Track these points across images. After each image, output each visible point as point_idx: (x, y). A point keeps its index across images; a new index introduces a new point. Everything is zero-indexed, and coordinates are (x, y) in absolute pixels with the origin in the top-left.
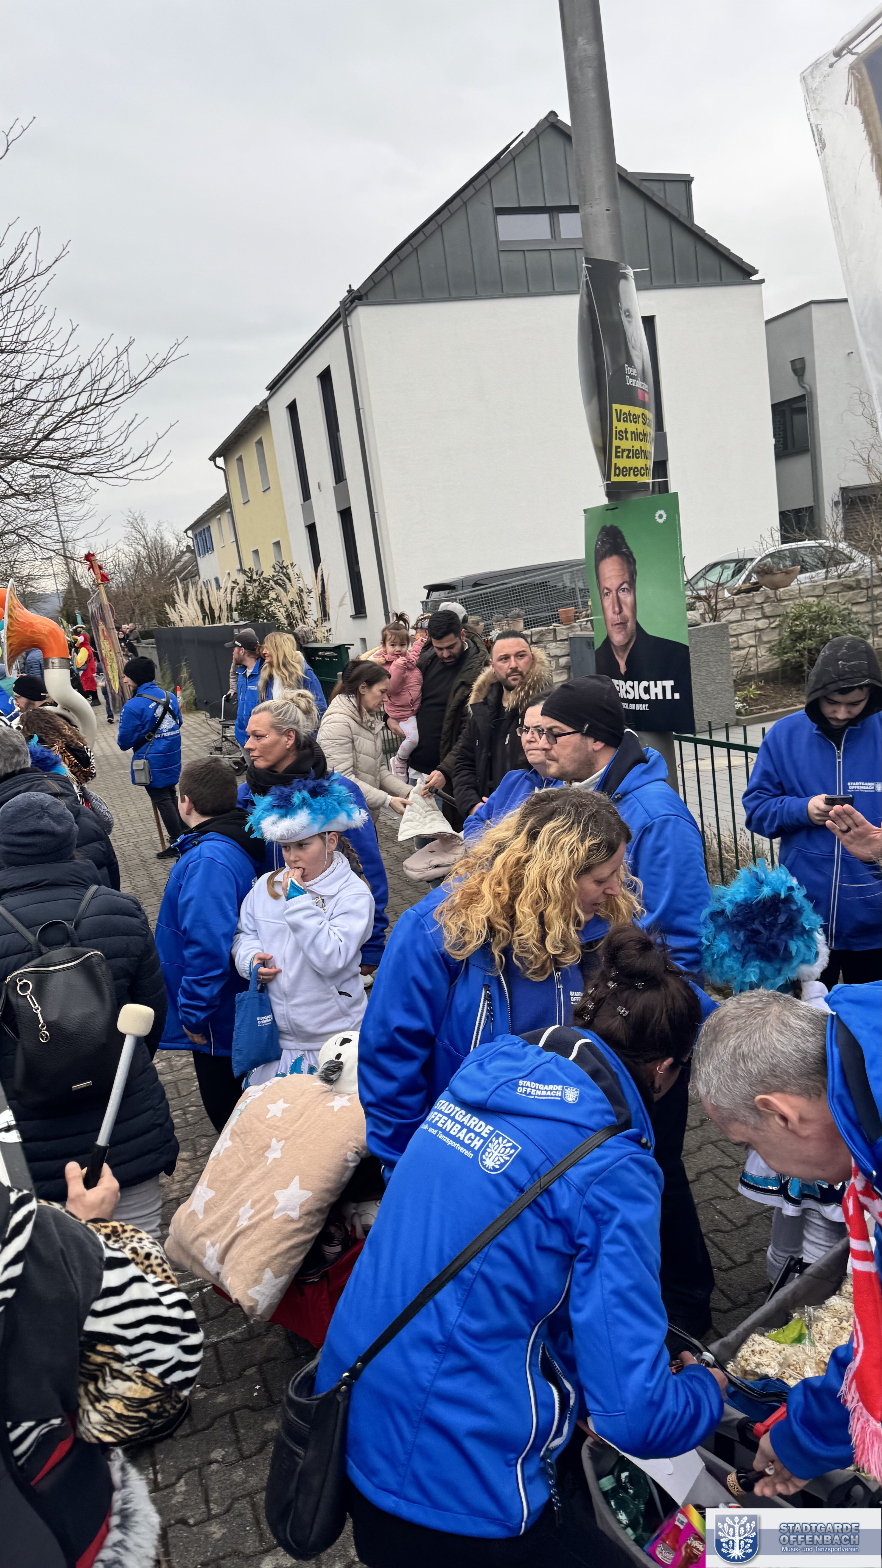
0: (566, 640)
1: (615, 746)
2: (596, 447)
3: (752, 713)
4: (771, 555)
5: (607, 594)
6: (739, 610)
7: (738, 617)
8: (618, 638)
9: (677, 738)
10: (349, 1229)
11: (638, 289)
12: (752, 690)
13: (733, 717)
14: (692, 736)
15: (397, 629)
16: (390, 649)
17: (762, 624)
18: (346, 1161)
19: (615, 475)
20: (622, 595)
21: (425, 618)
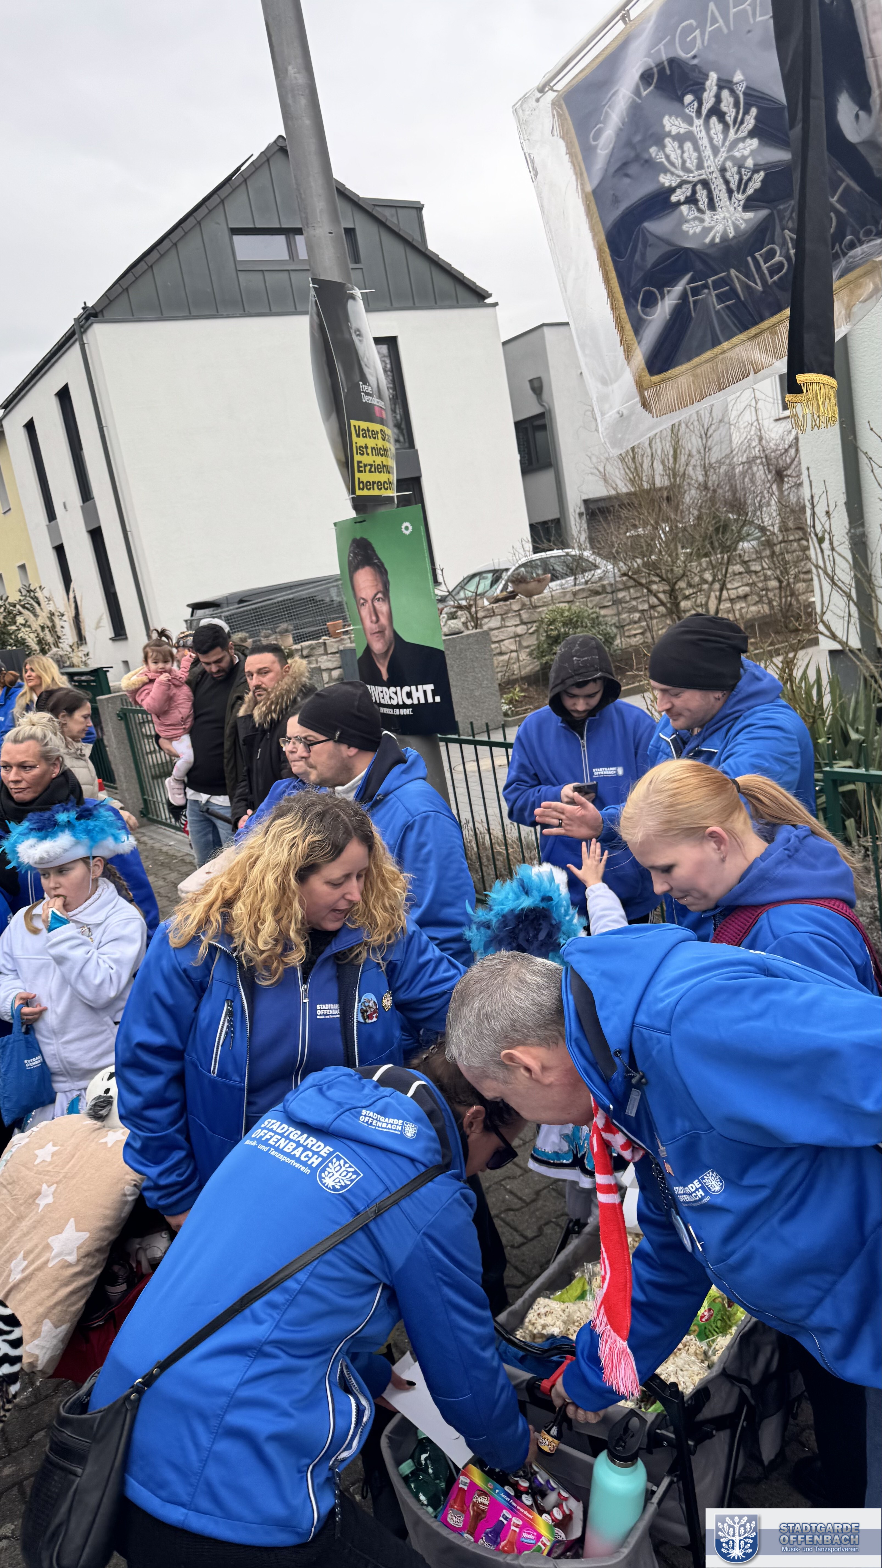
0: (337, 653)
1: (373, 750)
2: (339, 461)
3: (517, 714)
4: (524, 565)
5: (363, 604)
6: (499, 617)
7: (498, 624)
8: (378, 646)
9: (442, 740)
10: (134, 1265)
11: (368, 310)
12: (517, 692)
13: (501, 719)
14: (456, 737)
15: (159, 646)
16: (153, 666)
17: (521, 630)
18: (125, 1195)
19: (360, 489)
20: (376, 604)
21: (187, 636)
